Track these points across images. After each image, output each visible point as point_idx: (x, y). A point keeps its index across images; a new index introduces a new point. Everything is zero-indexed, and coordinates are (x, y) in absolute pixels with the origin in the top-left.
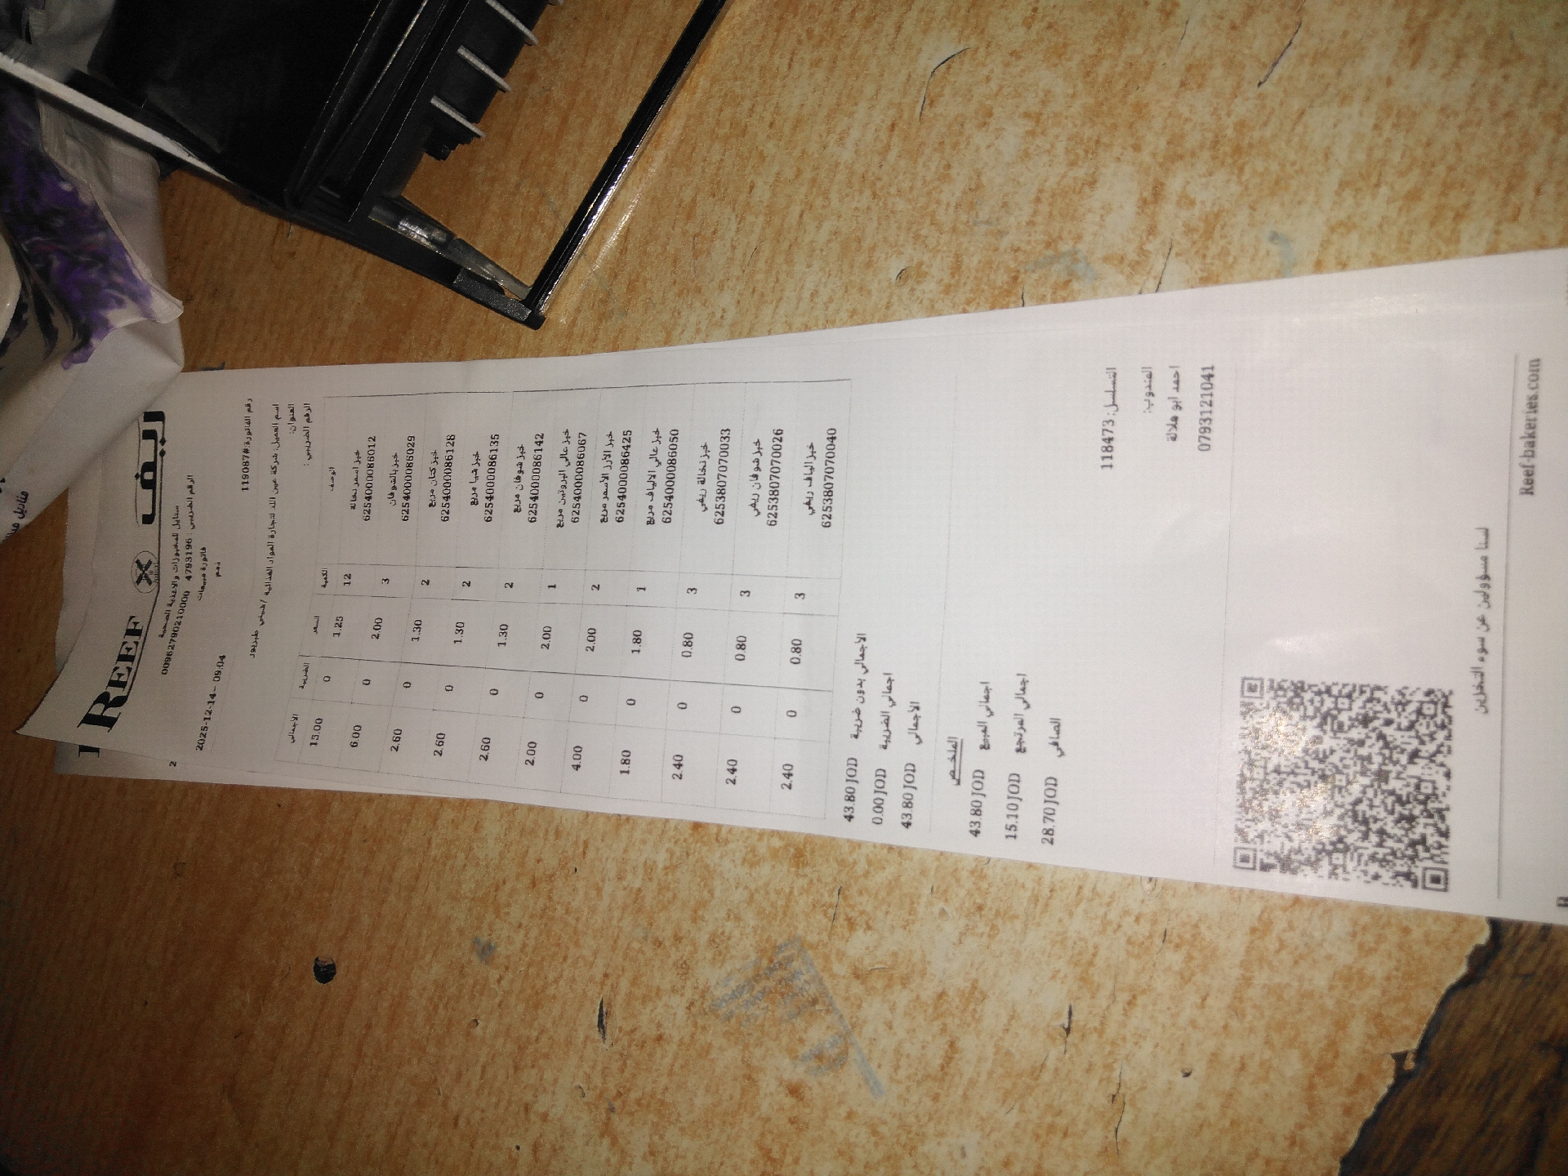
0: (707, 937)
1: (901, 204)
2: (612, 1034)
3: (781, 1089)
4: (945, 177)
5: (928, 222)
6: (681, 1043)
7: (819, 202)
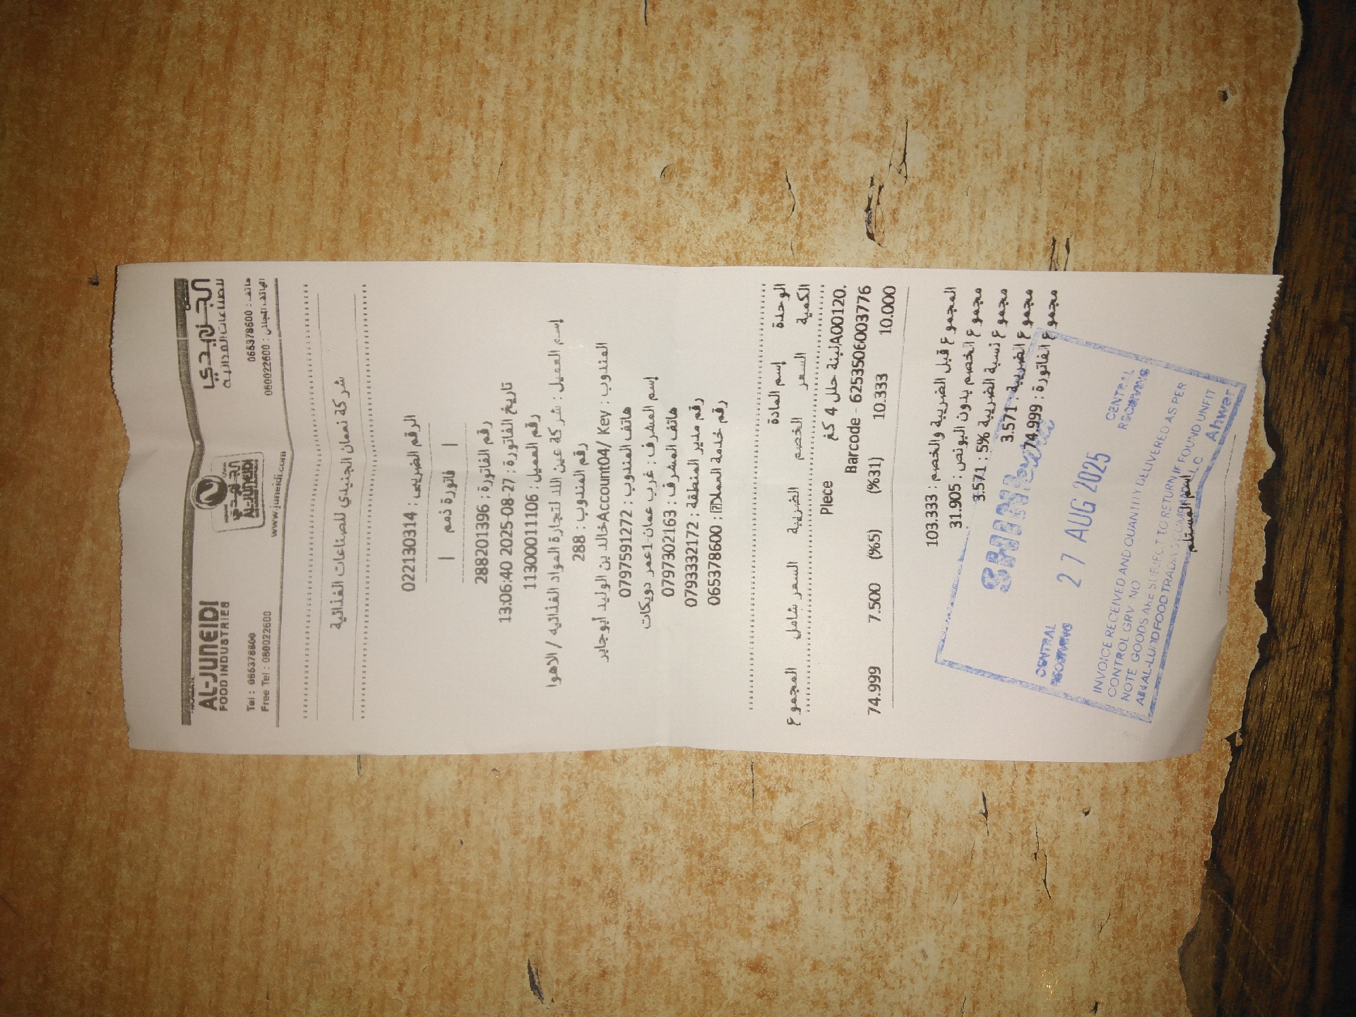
0: (628, 858)
1: (647, 106)
2: (549, 991)
3: (743, 969)
4: (684, 74)
5: (678, 118)
6: (627, 967)
7: (560, 111)
